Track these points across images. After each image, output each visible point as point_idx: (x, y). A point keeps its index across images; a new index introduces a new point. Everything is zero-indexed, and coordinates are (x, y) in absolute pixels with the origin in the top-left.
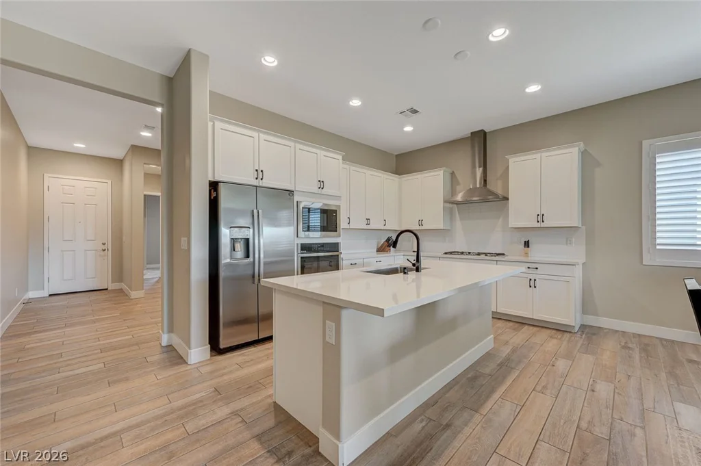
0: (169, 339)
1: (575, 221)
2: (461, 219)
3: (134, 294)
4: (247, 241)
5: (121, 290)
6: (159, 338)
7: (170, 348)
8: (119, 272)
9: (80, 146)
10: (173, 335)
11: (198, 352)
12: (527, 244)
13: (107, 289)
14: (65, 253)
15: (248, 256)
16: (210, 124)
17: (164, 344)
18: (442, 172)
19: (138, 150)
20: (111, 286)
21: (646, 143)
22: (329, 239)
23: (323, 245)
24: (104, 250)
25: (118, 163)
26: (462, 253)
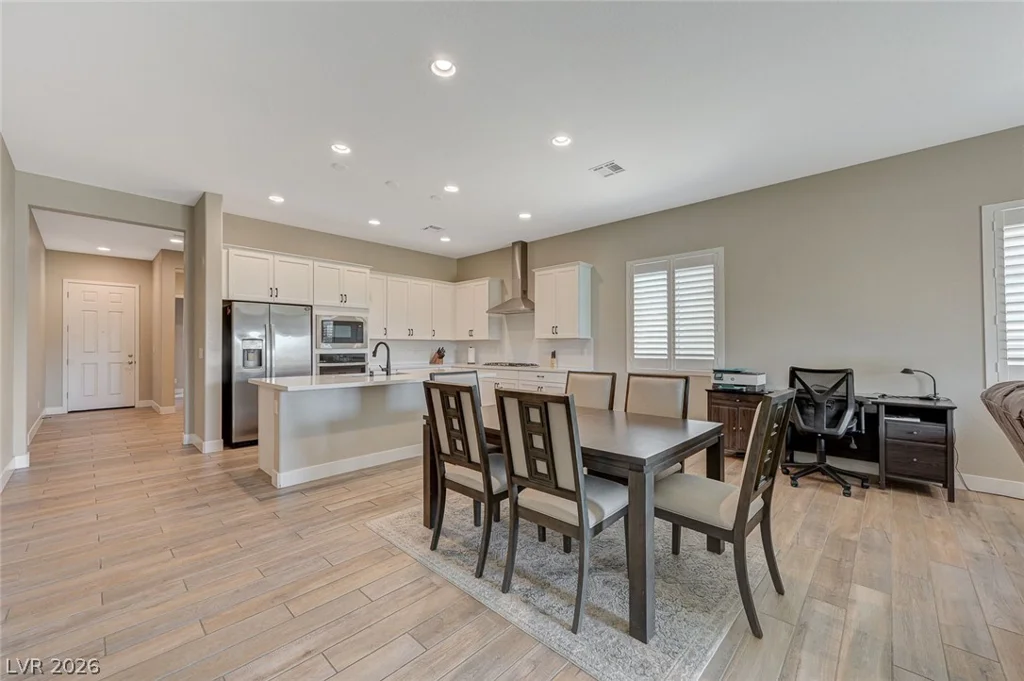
0: (190, 439)
1: (585, 334)
2: (509, 330)
3: (164, 410)
4: (260, 351)
5: (150, 408)
6: (181, 439)
7: (191, 445)
8: (148, 387)
9: (103, 250)
10: (194, 435)
11: (212, 444)
12: (554, 355)
13: (133, 407)
14: (86, 366)
15: (260, 365)
16: (224, 252)
17: (185, 443)
18: (487, 282)
19: (167, 254)
20: (139, 404)
21: (629, 264)
22: (355, 349)
23: (345, 356)
24: (131, 363)
25: (148, 265)
26: (497, 364)
